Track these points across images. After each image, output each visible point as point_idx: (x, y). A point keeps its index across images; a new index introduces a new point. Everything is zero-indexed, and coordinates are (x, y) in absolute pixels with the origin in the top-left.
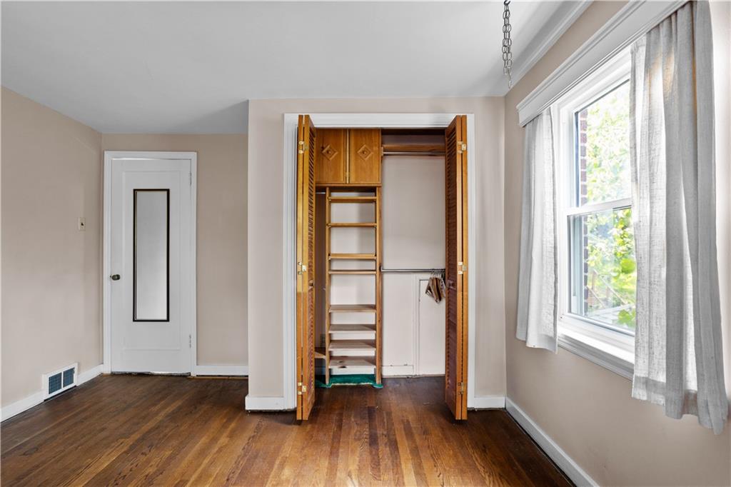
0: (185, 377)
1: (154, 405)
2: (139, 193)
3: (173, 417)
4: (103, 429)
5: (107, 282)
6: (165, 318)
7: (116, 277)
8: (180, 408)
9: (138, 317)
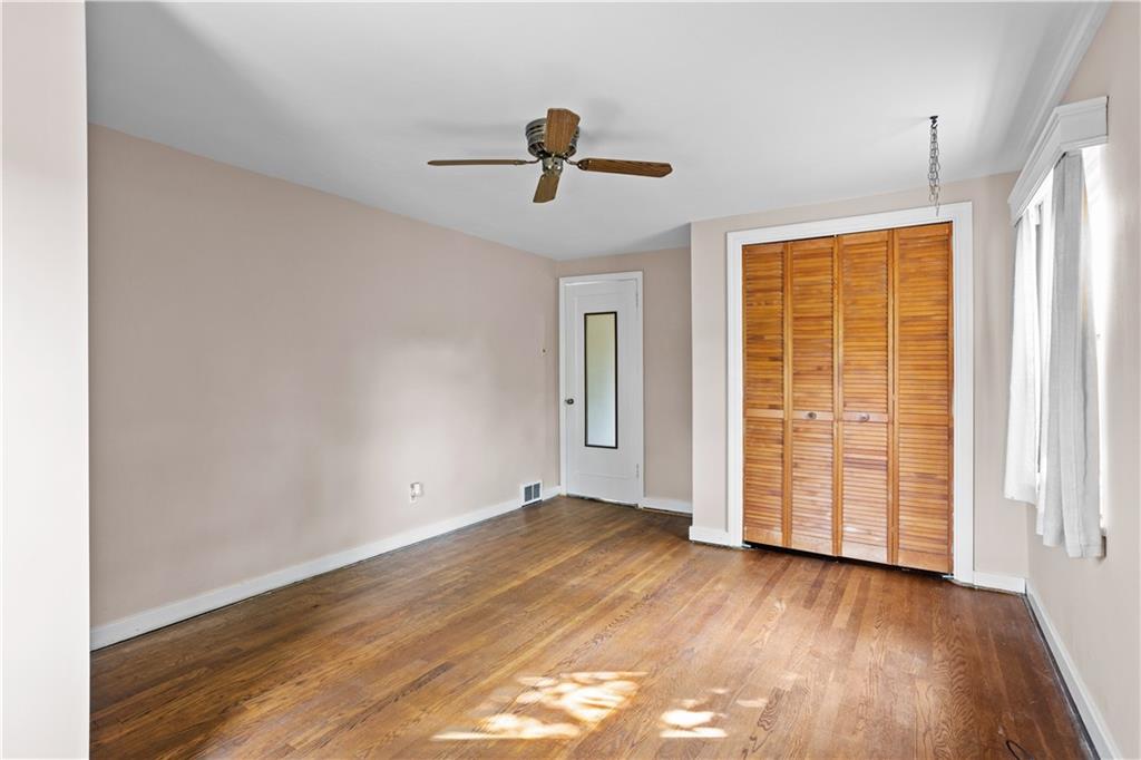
0: (632, 508)
1: (607, 523)
2: (589, 317)
3: (622, 534)
4: (570, 533)
5: (563, 406)
6: (614, 445)
7: (570, 402)
8: (629, 530)
9: (589, 443)
